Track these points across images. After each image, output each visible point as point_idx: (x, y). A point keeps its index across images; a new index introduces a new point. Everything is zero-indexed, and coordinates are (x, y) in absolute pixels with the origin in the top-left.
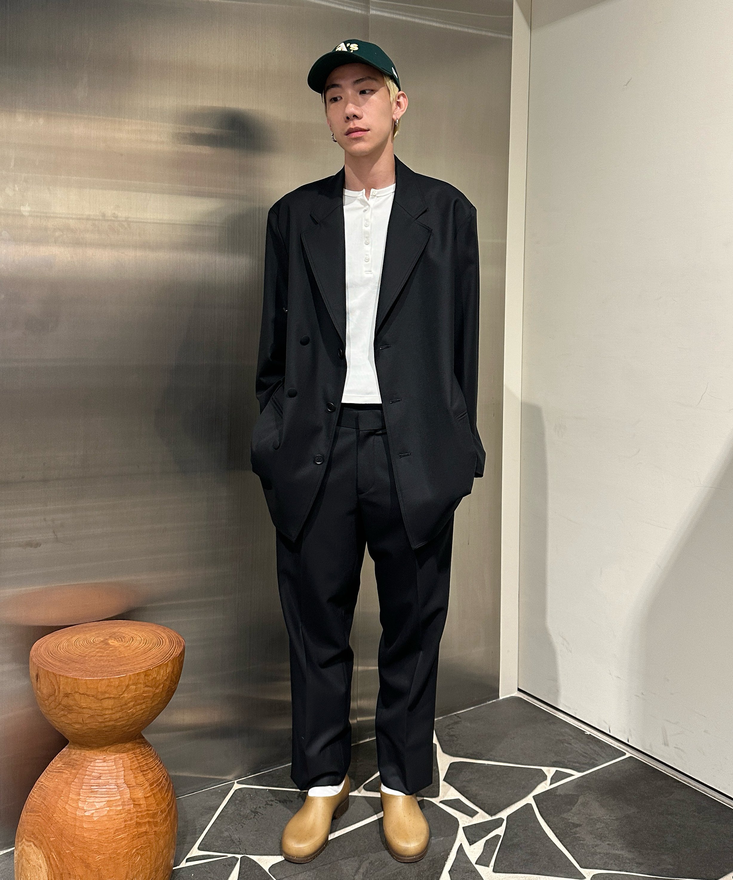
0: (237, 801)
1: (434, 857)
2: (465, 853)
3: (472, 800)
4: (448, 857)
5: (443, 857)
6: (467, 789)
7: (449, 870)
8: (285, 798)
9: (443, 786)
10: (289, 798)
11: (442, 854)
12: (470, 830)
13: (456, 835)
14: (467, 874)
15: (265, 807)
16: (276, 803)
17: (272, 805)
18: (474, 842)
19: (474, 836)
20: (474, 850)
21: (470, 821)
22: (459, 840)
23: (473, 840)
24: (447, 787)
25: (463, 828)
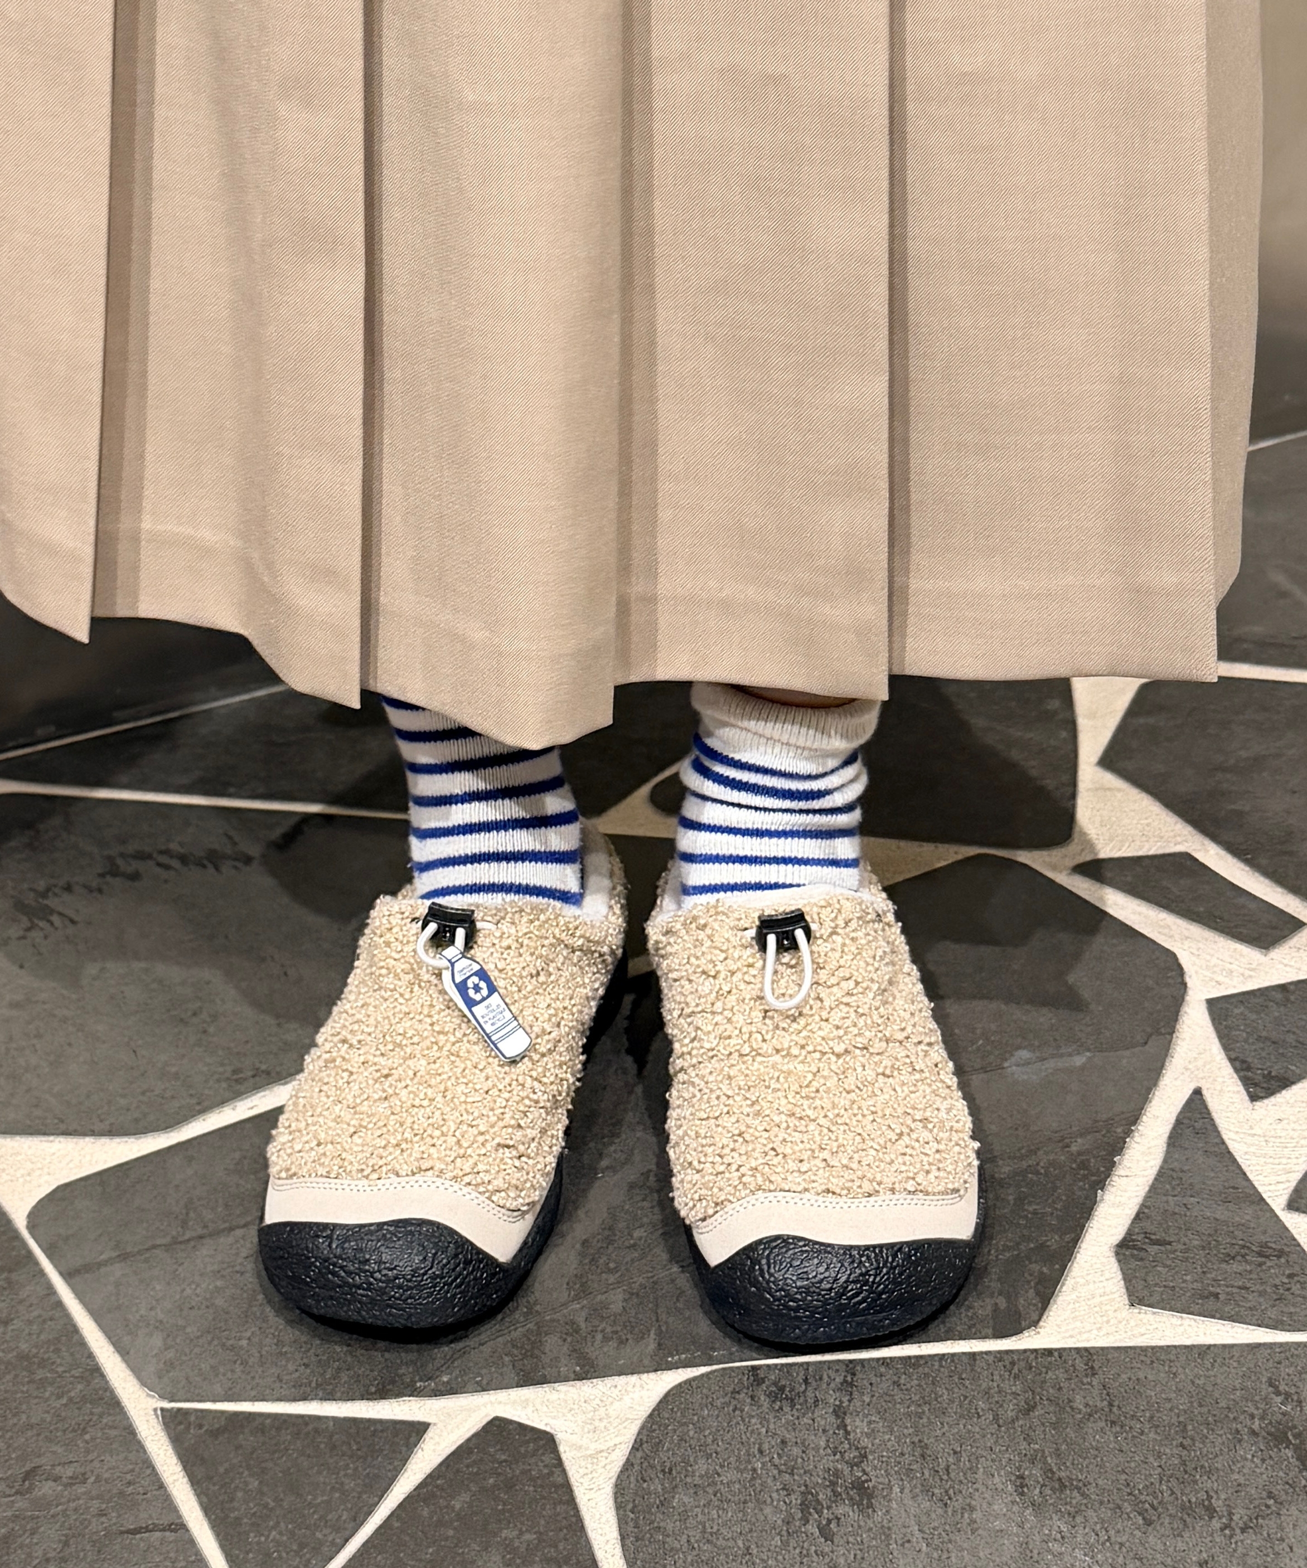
1: (1024, 1164)
2: (1223, 1143)
3: (1264, 862)
4: (1113, 1164)
5: (1084, 1165)
6: (1233, 807)
7: (1118, 1233)
8: (216, 846)
9: (1100, 788)
10: (235, 844)
11: (1074, 1148)
12: (1254, 1017)
13: (1170, 1041)
14: (1236, 1267)
15: (94, 884)
16: (159, 865)
17: (135, 877)
18: (1274, 1084)
19: (1281, 1051)
20: (1280, 1126)
21: (1253, 966)
22: (1187, 1069)
23: (1270, 1072)
24: (1119, 795)
25: (1212, 1004)
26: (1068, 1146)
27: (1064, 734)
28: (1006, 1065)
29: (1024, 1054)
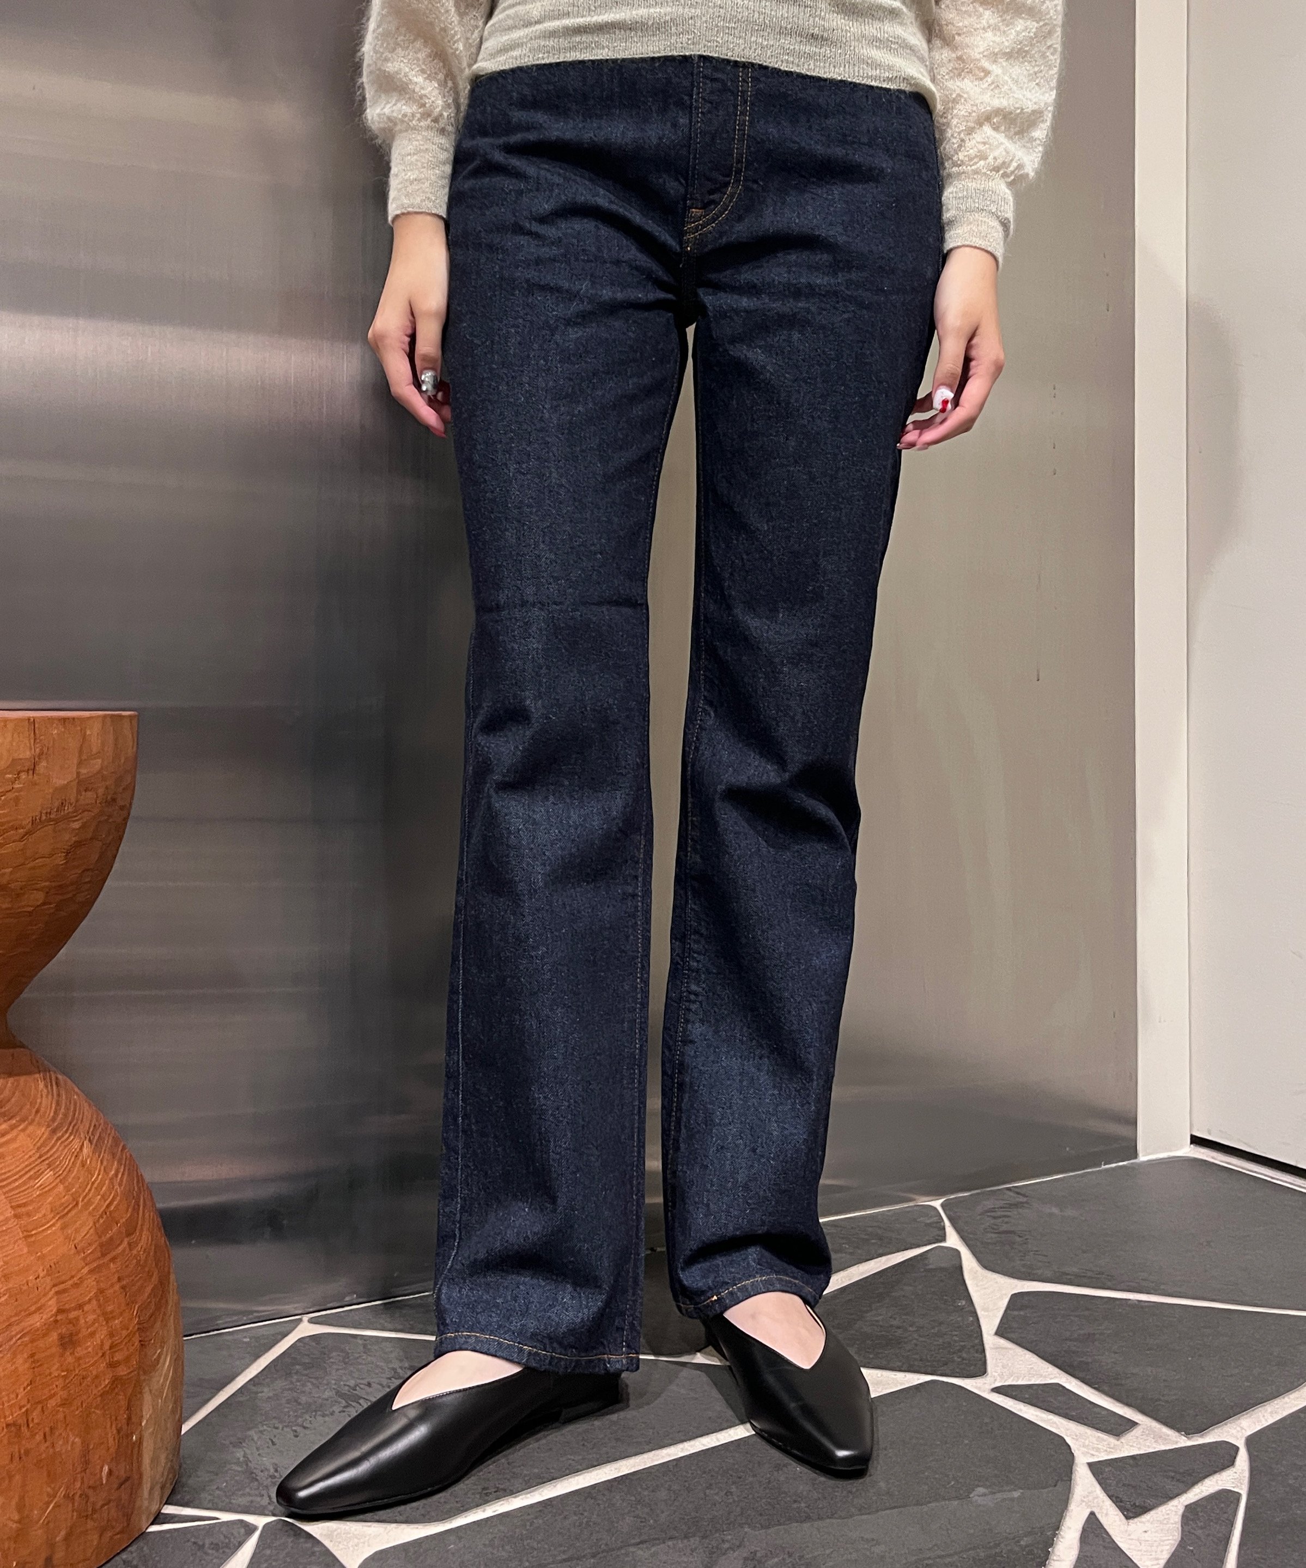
0: (298, 1367)
2: (1114, 1541)
3: (1106, 1389)
4: (1048, 1553)
5: (1031, 1552)
6: (1080, 1360)
9: (998, 1347)
11: (1022, 1543)
12: (1118, 1472)
13: (1070, 1485)
15: (385, 1384)
18: (1138, 1510)
19: (1139, 1491)
20: (1146, 1535)
21: (1112, 1446)
22: (1083, 1501)
23: (1135, 1504)
24: (1011, 1352)
25: (1090, 1465)
26: (1018, 1542)
27: (971, 1319)
28: (971, 1496)
29: (981, 1490)
